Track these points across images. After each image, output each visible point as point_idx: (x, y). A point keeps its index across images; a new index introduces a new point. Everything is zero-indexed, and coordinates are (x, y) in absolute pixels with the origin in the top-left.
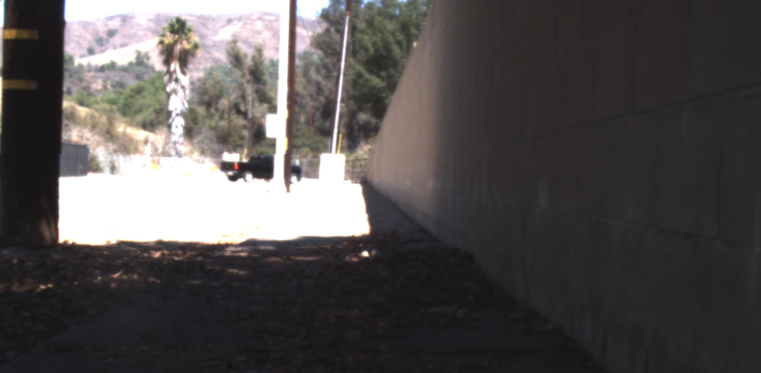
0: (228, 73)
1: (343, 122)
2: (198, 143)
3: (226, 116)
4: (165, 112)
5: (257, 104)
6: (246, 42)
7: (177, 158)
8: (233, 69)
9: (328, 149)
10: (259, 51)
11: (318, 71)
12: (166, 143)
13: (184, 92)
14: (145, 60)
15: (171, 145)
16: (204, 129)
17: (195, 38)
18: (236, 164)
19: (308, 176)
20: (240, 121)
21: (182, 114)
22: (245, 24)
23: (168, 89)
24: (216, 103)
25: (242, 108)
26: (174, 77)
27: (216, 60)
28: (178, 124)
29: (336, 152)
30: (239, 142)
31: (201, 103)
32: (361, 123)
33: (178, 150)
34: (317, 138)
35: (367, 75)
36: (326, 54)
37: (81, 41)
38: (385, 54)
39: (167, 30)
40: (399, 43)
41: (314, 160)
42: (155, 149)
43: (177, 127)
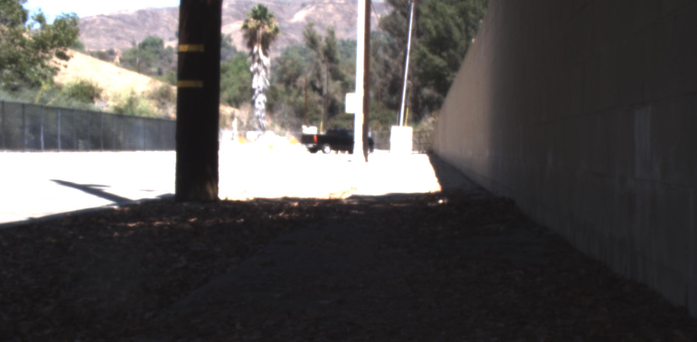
0: (303, 52)
1: (409, 97)
2: (279, 117)
3: (304, 92)
4: (248, 89)
5: (331, 81)
6: (320, 24)
7: (260, 132)
8: (308, 49)
9: (396, 122)
10: (332, 33)
11: (385, 50)
12: (250, 118)
13: (266, 72)
14: (228, 42)
15: (254, 119)
16: (283, 105)
17: (275, 24)
18: (315, 136)
19: (380, 147)
20: (316, 97)
21: (264, 92)
22: (318, 7)
23: (252, 69)
24: (295, 81)
25: (318, 85)
26: (257, 58)
27: (291, 41)
28: (261, 100)
29: (404, 124)
30: (315, 116)
31: (280, 81)
32: (425, 97)
33: (261, 124)
34: (386, 112)
35: (430, 56)
36: (392, 34)
37: (170, 26)
38: (446, 36)
39: (250, 16)
40: (458, 26)
41: (384, 132)
42: (241, 124)
43: (259, 103)
